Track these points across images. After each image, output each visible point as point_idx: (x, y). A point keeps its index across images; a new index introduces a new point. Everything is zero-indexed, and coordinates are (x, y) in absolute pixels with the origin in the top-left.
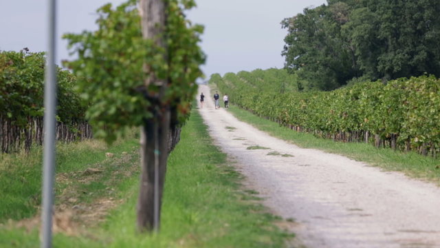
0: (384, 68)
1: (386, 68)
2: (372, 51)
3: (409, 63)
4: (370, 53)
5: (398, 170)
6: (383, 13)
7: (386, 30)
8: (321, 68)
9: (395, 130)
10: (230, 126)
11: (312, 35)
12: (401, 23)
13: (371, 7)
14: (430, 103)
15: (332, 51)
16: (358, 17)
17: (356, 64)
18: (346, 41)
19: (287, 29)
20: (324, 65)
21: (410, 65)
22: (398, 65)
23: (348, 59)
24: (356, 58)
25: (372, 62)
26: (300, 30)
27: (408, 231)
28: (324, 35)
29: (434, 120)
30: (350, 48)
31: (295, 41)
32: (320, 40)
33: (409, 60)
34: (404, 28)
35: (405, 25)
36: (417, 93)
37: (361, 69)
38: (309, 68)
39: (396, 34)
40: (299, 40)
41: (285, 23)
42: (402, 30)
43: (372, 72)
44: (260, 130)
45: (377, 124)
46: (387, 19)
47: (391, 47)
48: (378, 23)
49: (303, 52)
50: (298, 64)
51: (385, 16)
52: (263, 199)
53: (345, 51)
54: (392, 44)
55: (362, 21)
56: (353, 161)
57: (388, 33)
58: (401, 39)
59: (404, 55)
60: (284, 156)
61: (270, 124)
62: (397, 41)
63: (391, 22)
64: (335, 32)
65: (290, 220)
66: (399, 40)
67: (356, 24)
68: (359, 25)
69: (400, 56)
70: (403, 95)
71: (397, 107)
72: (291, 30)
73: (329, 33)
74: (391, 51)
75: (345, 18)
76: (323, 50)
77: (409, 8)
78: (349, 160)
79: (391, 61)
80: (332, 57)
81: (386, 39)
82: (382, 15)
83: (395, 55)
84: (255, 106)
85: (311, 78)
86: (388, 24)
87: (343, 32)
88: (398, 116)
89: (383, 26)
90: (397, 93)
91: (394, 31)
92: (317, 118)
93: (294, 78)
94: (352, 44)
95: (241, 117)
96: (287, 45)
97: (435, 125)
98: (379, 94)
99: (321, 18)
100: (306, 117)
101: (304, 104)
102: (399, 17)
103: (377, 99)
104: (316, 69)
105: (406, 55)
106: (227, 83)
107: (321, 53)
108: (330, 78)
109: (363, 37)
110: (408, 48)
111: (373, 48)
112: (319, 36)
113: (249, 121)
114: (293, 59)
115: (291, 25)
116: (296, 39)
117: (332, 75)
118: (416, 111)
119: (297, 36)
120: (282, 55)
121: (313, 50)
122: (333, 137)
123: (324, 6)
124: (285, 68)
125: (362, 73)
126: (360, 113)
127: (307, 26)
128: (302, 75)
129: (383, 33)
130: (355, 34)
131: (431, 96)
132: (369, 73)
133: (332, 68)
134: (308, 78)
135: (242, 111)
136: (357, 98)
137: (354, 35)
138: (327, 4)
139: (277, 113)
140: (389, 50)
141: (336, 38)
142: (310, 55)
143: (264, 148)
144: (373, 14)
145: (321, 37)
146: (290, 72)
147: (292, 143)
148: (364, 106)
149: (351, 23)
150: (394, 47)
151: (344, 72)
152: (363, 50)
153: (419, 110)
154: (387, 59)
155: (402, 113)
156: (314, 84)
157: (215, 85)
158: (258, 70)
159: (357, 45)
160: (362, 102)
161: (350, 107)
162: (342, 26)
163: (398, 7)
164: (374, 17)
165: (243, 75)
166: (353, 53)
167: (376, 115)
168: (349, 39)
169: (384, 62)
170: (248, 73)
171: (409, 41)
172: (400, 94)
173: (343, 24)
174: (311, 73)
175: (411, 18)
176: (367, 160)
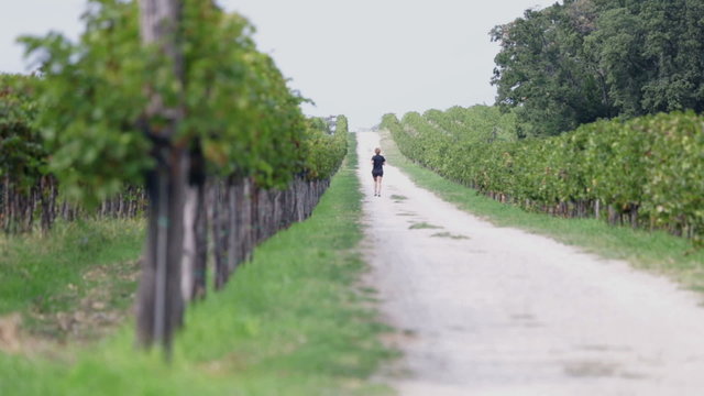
0: (653, 103)
1: (656, 104)
2: (634, 76)
3: (693, 95)
4: (630, 80)
5: (622, 258)
6: (651, 16)
7: (656, 43)
8: (553, 103)
9: (635, 196)
10: (399, 194)
11: (537, 51)
12: (679, 32)
13: (632, 6)
14: (683, 154)
15: (569, 76)
16: (610, 22)
17: (607, 97)
18: (592, 61)
19: (499, 42)
20: (556, 99)
21: (694, 98)
22: (674, 98)
23: (595, 89)
24: (607, 88)
25: (633, 93)
26: (519, 43)
27: (588, 348)
28: (557, 51)
29: (687, 180)
30: (598, 73)
31: (512, 62)
32: (551, 60)
33: (692, 90)
34: (684, 40)
35: (685, 35)
36: (665, 139)
37: (615, 104)
38: (534, 104)
39: (671, 51)
40: (518, 60)
41: (496, 34)
42: (680, 43)
43: (633, 110)
44: (446, 200)
45: (608, 189)
46: (657, 25)
47: (663, 70)
48: (642, 33)
49: (524, 79)
50: (516, 98)
51: (654, 21)
52: (382, 301)
53: (591, 76)
54: (665, 65)
55: (617, 28)
56: (561, 245)
57: (659, 48)
58: (679, 57)
59: (684, 83)
60: (454, 237)
61: (464, 192)
62: (672, 61)
63: (664, 31)
64: (575, 47)
65: (409, 333)
66: (676, 60)
67: (608, 36)
68: (611, 35)
69: (677, 84)
70: (646, 142)
71: (637, 161)
72: (507, 43)
73: (565, 49)
74: (663, 76)
75: (591, 25)
76: (556, 75)
77: (692, 9)
78: (554, 243)
79: (663, 92)
80: (570, 86)
81: (655, 58)
82: (649, 19)
83: (670, 82)
84: (442, 163)
85: (537, 120)
86: (657, 33)
87: (587, 47)
88: (638, 175)
89: (650, 37)
90: (637, 139)
91: (668, 45)
92: (527, 182)
93: (510, 120)
94: (601, 65)
95: (419, 181)
96: (499, 68)
97: (689, 189)
98: (613, 141)
99: (554, 26)
100: (512, 179)
101: (509, 159)
102: (675, 23)
103: (609, 149)
104: (544, 105)
105: (687, 83)
106: (407, 128)
107: (553, 80)
108: (567, 119)
109: (618, 54)
110: (690, 72)
111: (635, 72)
112: (549, 53)
113: (433, 187)
114: (508, 91)
115: (505, 36)
116: (512, 58)
117: (569, 116)
118: (663, 167)
119: (515, 53)
120: (492, 84)
121: (541, 76)
122: (551, 210)
123: (557, 5)
124: (496, 105)
125: (618, 111)
126: (585, 171)
127: (530, 38)
128: (523, 116)
129: (650, 49)
130: (606, 49)
131: (684, 142)
132: (628, 111)
133: (570, 104)
134: (533, 120)
135: (425, 172)
136: (582, 149)
137: (604, 52)
138: (561, 3)
139: (473, 175)
140: (660, 75)
141: (577, 57)
142: (535, 83)
143: (433, 227)
144: (634, 18)
145: (553, 55)
146: (504, 110)
147: (487, 220)
148: (591, 161)
149: (599, 32)
150: (669, 70)
151: (590, 110)
152: (618, 75)
153: (669, 165)
154: (657, 89)
155: (644, 171)
156: (542, 129)
157: (388, 132)
158: (455, 107)
159: (609, 66)
160: (589, 154)
161: (572, 162)
162: (585, 37)
163: (674, 7)
164: (636, 23)
165: (433, 115)
166: (603, 79)
167: (607, 175)
168: (597, 58)
169: (653, 94)
170: (439, 112)
171: (692, 60)
172: (641, 140)
173: (587, 34)
174: (536, 112)
175: (695, 25)
176: (581, 243)
